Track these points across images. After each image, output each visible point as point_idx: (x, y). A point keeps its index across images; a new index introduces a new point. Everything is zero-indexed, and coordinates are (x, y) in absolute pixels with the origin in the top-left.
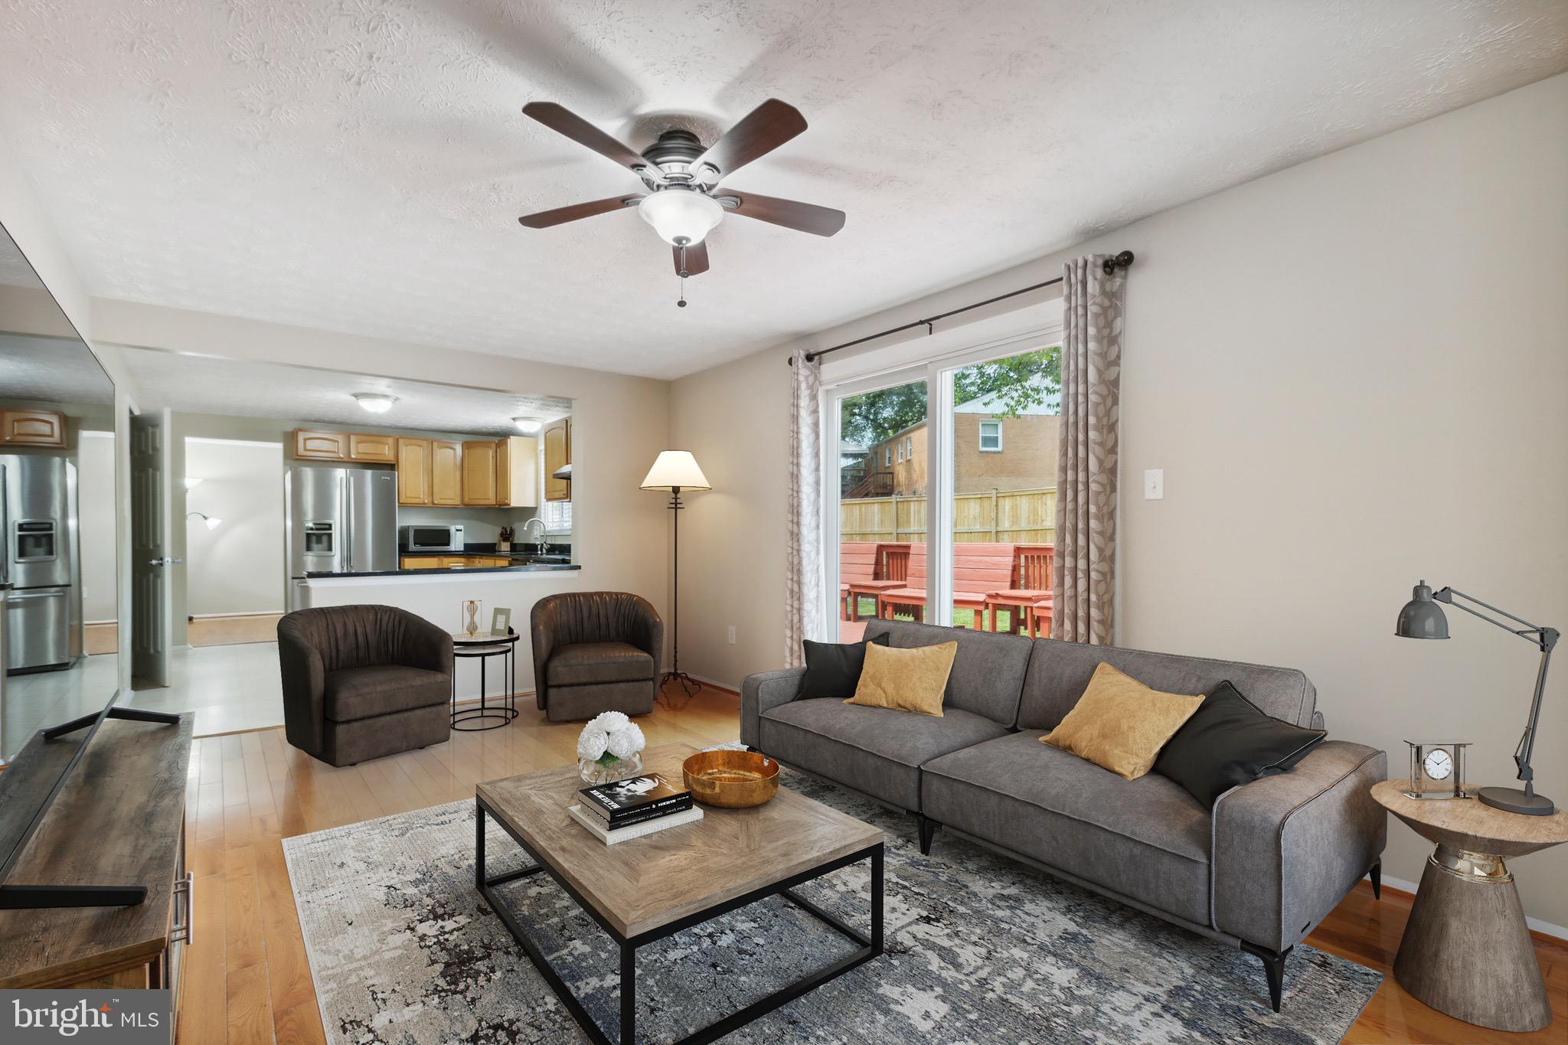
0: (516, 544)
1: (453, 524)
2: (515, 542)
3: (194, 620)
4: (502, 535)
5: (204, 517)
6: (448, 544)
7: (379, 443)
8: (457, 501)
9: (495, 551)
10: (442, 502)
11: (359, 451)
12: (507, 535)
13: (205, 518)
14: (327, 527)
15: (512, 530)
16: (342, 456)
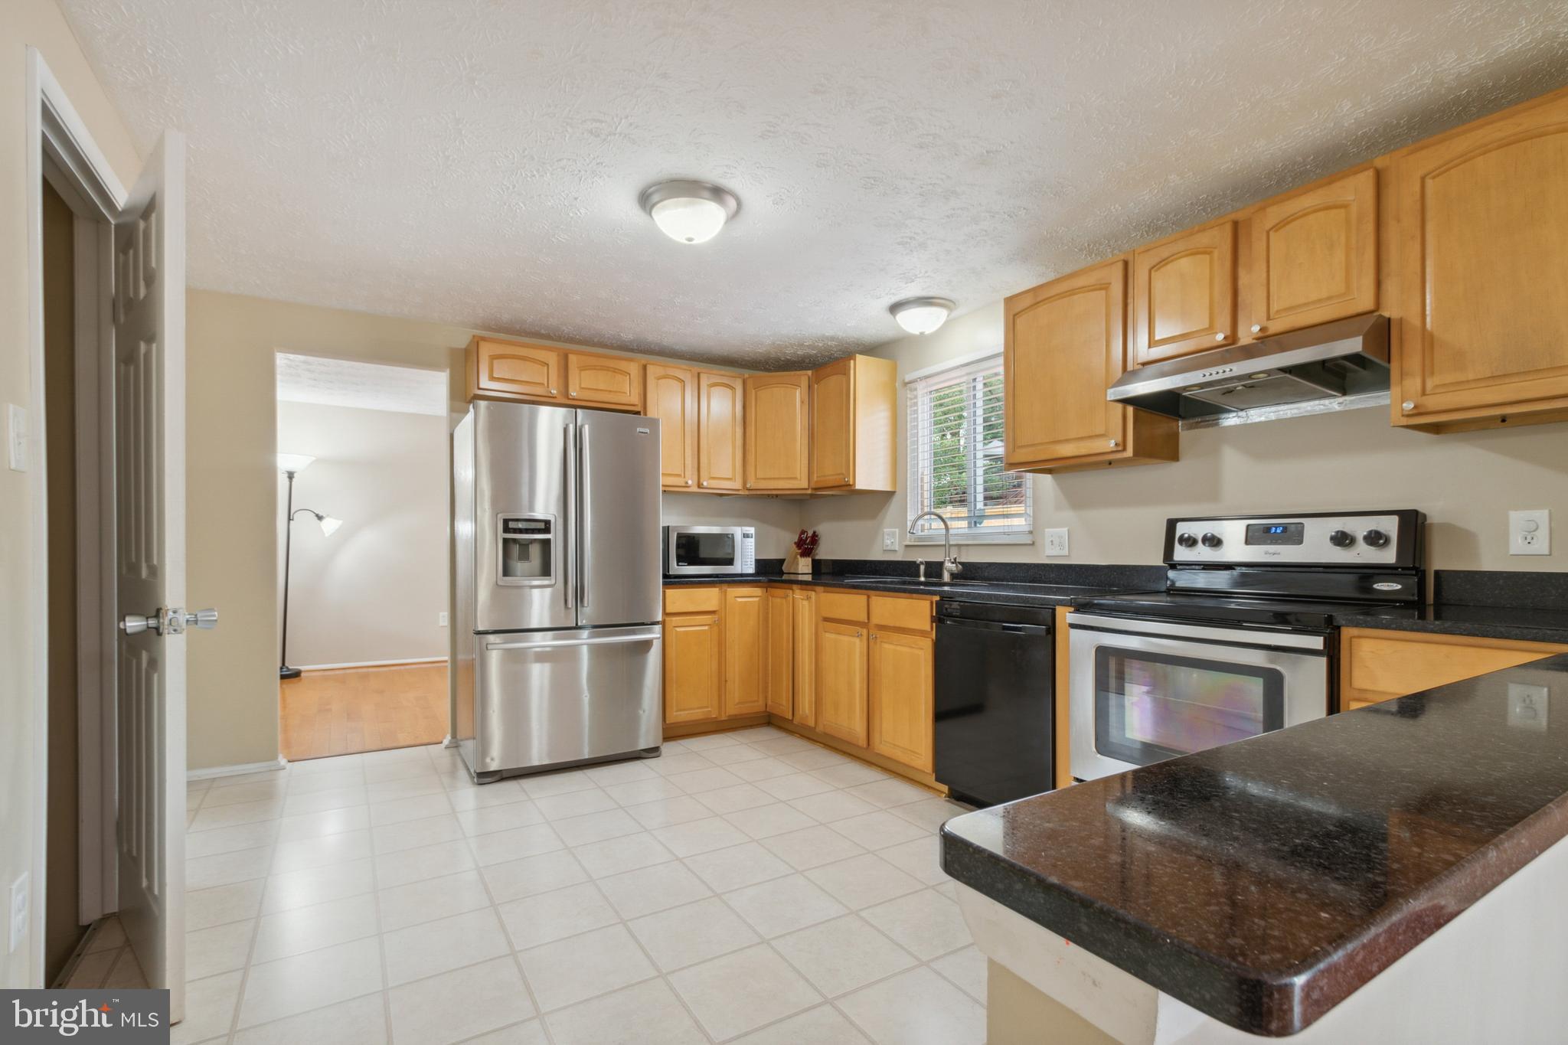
0: (820, 561)
1: (740, 525)
2: (817, 558)
3: (303, 675)
4: (800, 544)
5: (317, 515)
6: (730, 562)
7: (616, 371)
8: (737, 484)
9: (782, 573)
10: (714, 484)
11: (583, 386)
12: (807, 545)
13: (320, 518)
14: (542, 526)
15: (815, 536)
16: (554, 392)
